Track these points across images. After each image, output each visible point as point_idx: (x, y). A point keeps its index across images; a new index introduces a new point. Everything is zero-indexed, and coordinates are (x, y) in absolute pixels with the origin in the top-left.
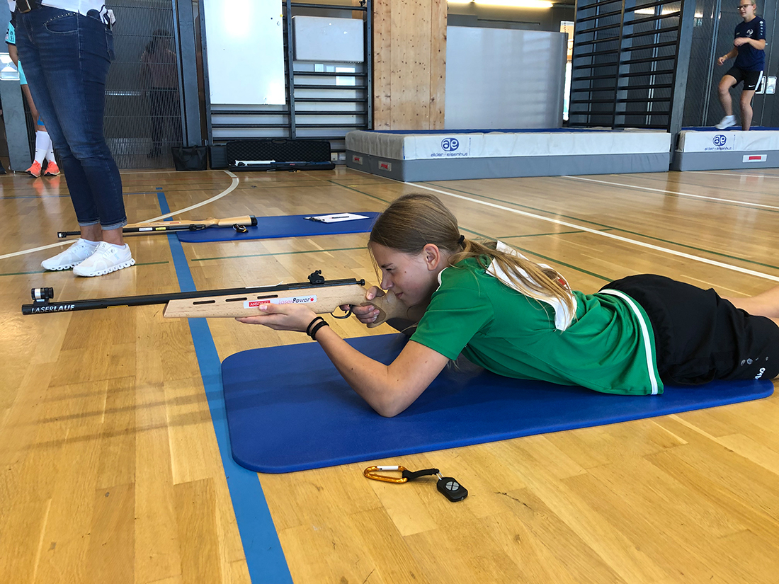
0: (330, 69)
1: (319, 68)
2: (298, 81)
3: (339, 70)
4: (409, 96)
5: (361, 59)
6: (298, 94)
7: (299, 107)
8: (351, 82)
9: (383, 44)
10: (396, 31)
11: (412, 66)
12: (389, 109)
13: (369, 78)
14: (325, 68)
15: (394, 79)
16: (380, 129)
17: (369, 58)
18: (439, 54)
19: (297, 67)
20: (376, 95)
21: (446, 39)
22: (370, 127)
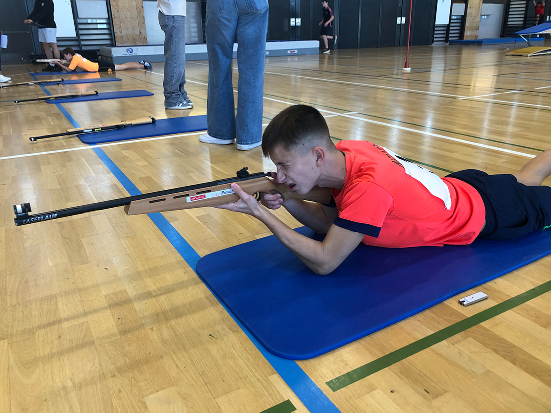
0: (94, 21)
1: (89, 21)
2: (80, 27)
3: (99, 21)
4: (130, 31)
5: (107, 17)
6: (81, 32)
7: (82, 37)
8: (105, 26)
9: (115, 10)
10: (120, 5)
11: (129, 19)
12: (122, 37)
13: (111, 25)
14: (92, 21)
15: (122, 25)
16: (119, 45)
17: (110, 16)
18: (141, 14)
19: (79, 21)
20: (115, 31)
21: (143, 7)
22: (114, 45)
